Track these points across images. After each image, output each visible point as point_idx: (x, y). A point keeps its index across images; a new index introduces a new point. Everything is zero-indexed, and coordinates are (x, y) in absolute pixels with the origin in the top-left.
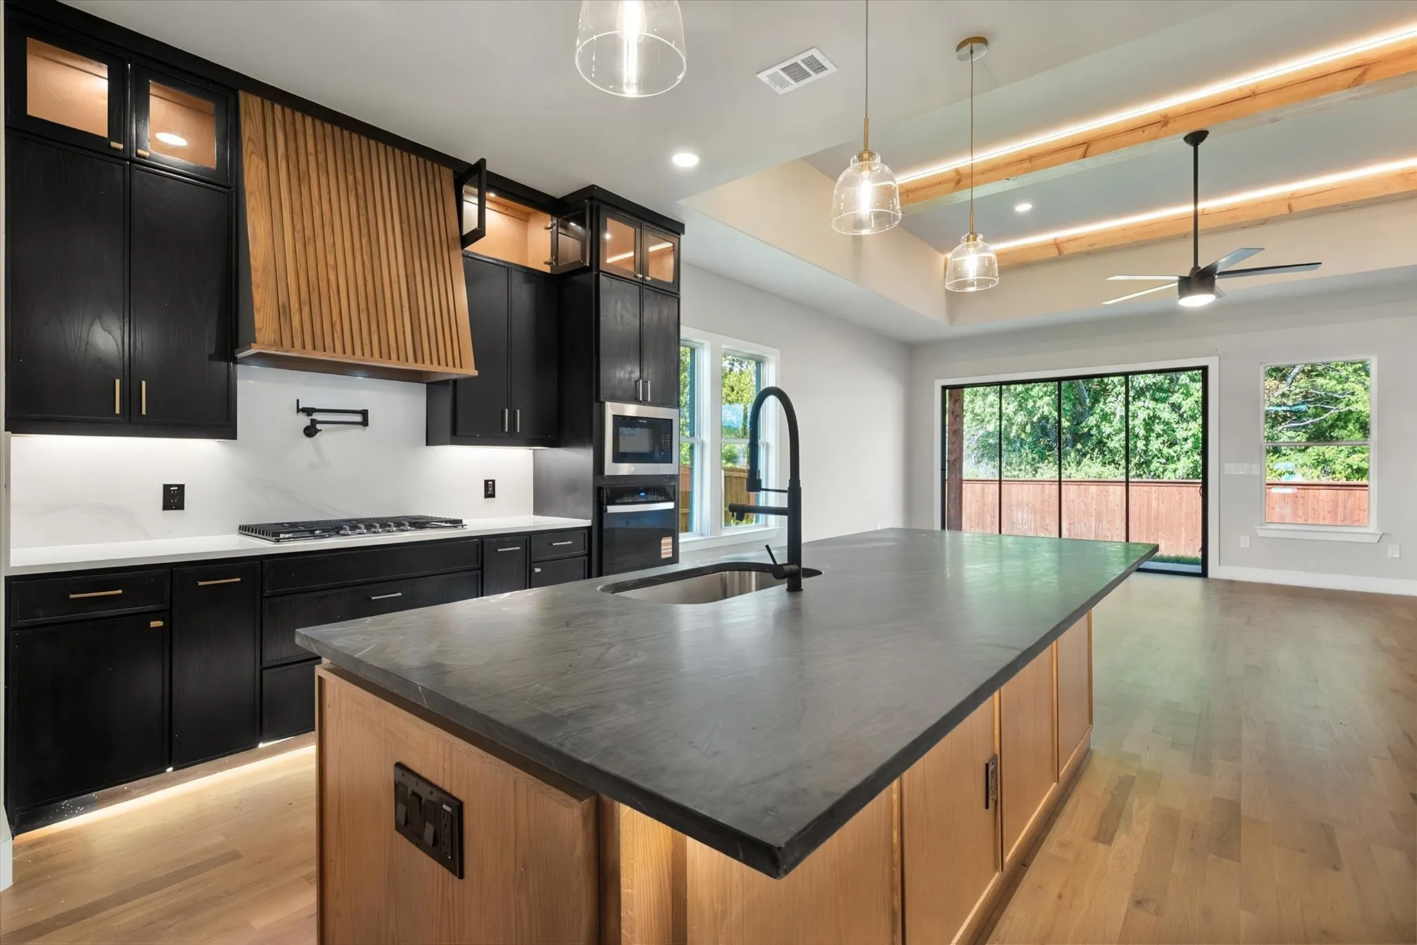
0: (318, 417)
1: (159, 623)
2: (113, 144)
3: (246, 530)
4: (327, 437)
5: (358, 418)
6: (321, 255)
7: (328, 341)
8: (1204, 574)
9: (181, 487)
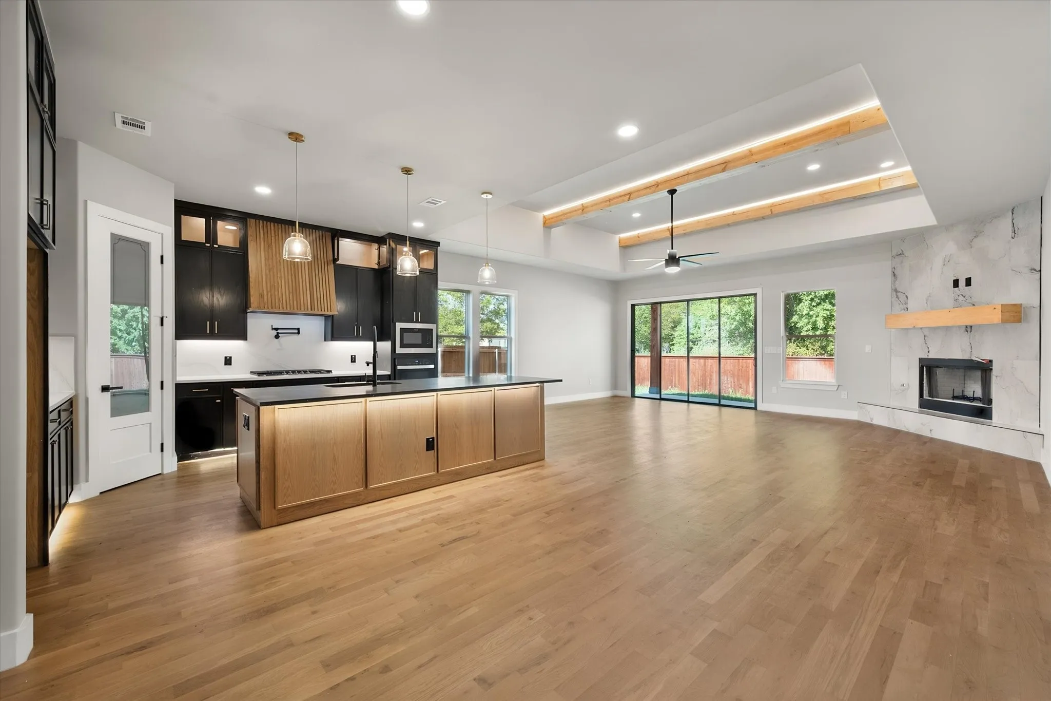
0: (279, 331)
1: (219, 401)
2: (207, 245)
3: (252, 373)
4: (283, 338)
6: (275, 273)
7: (277, 304)
8: (755, 408)
9: (231, 357)
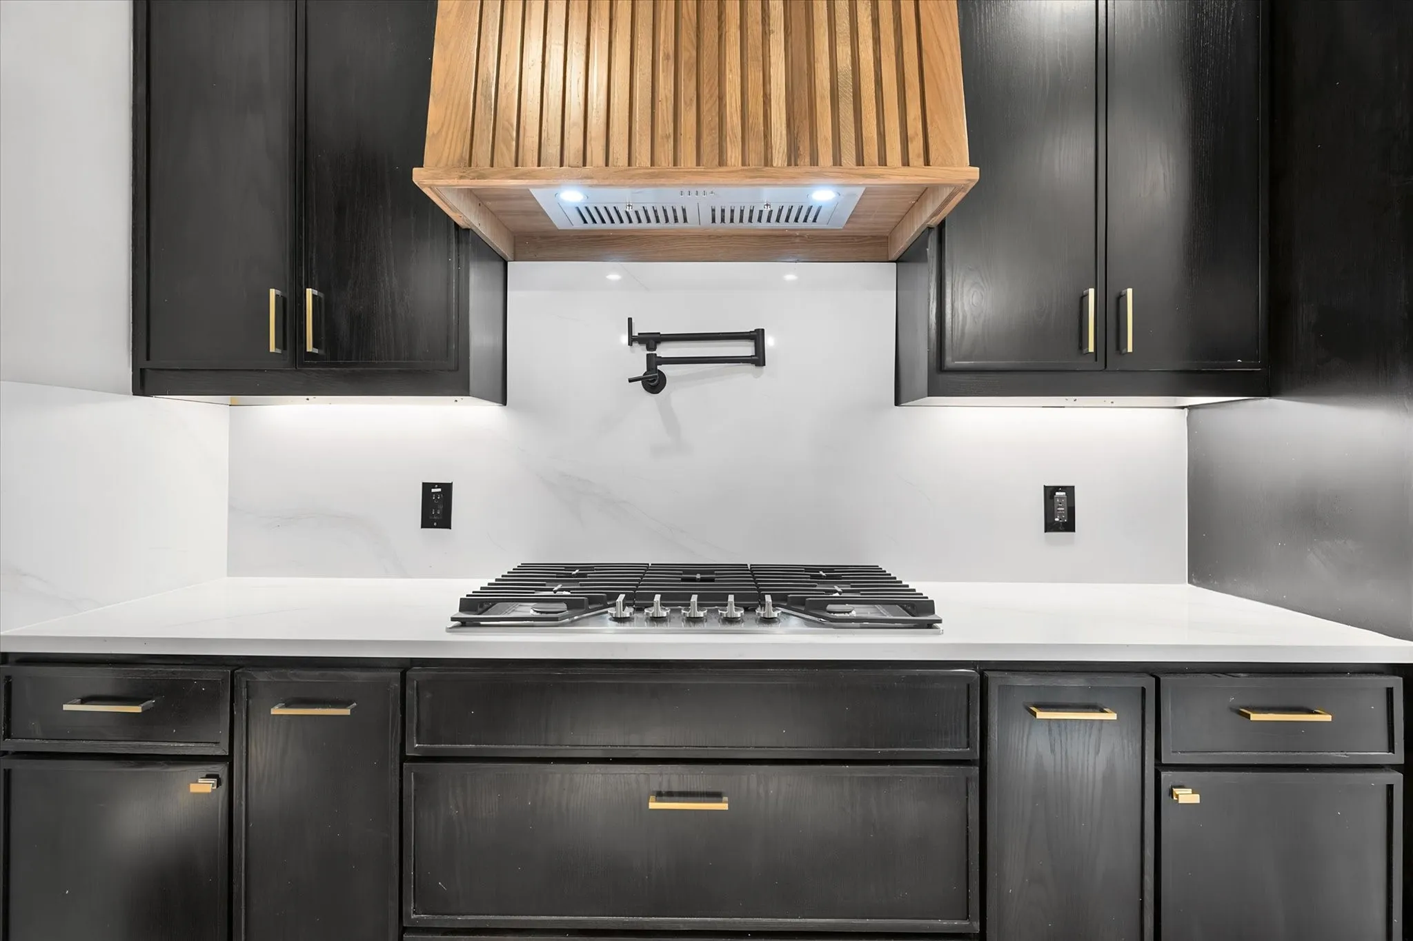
4: (681, 391)
5: (747, 349)
